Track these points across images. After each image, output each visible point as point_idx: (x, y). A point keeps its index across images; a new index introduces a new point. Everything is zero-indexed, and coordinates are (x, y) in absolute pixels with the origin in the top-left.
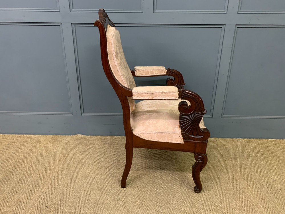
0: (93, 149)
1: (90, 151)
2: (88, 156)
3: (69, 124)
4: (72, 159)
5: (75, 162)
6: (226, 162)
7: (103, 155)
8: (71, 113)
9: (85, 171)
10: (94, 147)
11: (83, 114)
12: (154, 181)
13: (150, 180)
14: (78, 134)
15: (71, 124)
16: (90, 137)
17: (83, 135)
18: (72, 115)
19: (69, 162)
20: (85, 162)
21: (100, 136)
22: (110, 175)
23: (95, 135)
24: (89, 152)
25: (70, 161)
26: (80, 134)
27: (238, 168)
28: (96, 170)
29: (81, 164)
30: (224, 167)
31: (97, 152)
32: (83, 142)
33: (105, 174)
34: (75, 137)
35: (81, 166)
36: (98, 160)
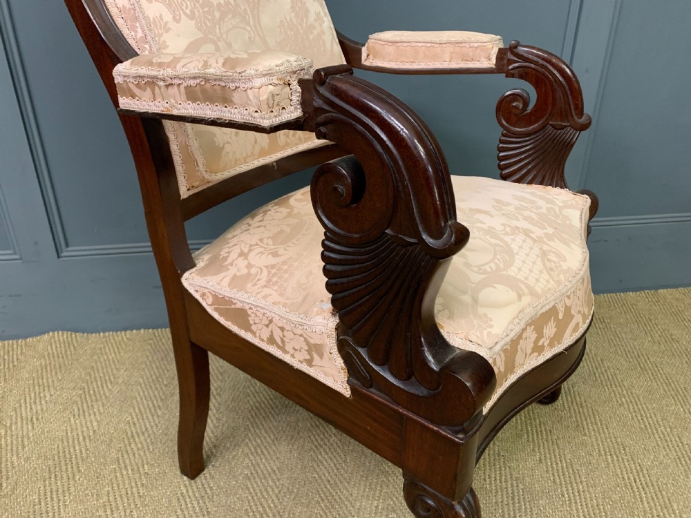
0: (115, 389)
1: (106, 397)
2: (95, 424)
3: (11, 296)
4: (24, 447)
5: (39, 457)
6: (626, 384)
7: (160, 413)
8: (15, 254)
9: (82, 502)
10: (120, 381)
11: (64, 254)
12: (394, 511)
13: (377, 507)
14: (53, 331)
15: (20, 296)
16: (104, 337)
17: (76, 332)
18: (21, 259)
19: (12, 463)
20: (84, 455)
21: (142, 331)
22: (201, 509)
23: (125, 329)
24: (103, 405)
25: (15, 458)
26: (63, 330)
27: (676, 404)
28: (135, 490)
29: (64, 468)
30: (628, 406)
31: (134, 402)
32: (77, 360)
33: (174, 502)
34: (41, 346)
35: (65, 477)
36: (142, 438)
